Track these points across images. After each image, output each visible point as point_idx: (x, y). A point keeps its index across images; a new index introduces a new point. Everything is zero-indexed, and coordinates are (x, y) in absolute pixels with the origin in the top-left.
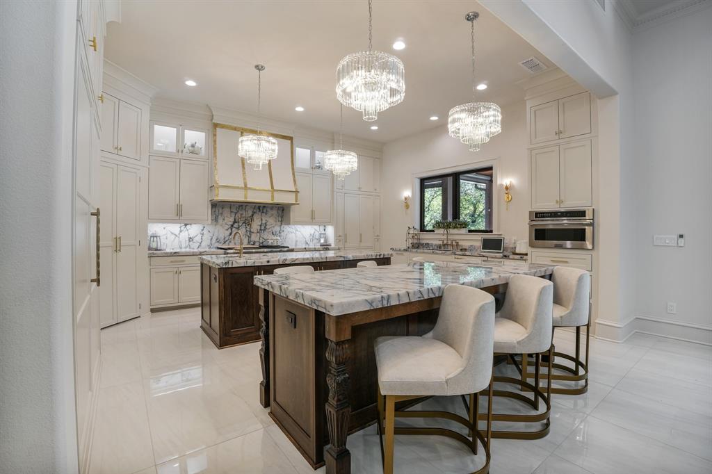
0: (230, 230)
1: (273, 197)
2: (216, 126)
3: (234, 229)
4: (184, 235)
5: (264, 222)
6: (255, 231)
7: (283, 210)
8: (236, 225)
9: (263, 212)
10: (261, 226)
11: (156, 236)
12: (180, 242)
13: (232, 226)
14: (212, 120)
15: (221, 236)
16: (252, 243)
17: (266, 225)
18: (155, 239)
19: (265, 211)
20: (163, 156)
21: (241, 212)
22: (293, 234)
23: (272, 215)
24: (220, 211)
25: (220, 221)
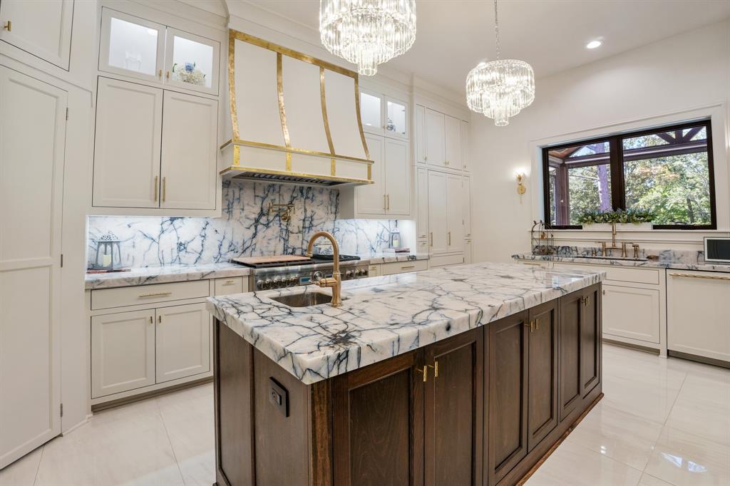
0: (253, 228)
1: (333, 168)
2: (233, 36)
3: (260, 227)
4: (169, 240)
5: (309, 214)
6: (296, 230)
7: (338, 195)
8: (263, 220)
9: (307, 198)
10: (304, 220)
11: (111, 243)
12: (160, 252)
13: (257, 221)
14: (226, 25)
15: (238, 240)
16: (290, 251)
17: (312, 220)
18: (109, 247)
19: (310, 195)
20: (127, 80)
21: (272, 197)
22: (353, 234)
23: (322, 202)
24: (237, 195)
25: (236, 211)
